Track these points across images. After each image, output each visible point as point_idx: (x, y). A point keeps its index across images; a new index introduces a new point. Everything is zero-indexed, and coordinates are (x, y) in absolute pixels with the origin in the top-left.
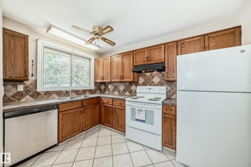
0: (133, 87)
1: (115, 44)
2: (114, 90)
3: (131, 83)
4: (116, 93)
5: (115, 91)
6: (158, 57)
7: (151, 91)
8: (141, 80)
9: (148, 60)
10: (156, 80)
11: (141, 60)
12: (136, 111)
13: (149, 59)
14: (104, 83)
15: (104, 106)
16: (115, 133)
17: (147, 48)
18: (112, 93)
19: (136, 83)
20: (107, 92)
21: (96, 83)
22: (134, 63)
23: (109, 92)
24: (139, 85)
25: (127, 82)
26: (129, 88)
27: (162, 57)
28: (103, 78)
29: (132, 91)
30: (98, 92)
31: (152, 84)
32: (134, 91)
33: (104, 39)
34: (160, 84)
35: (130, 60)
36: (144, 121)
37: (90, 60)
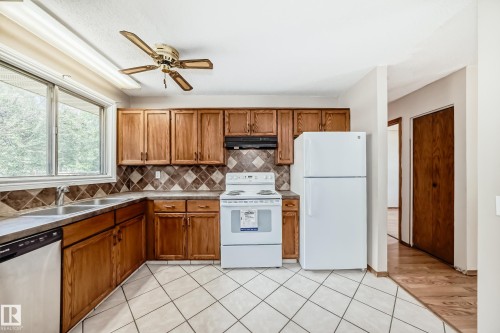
0: (217, 176)
1: (191, 88)
2: (171, 182)
3: (211, 168)
4: (177, 187)
5: (173, 184)
6: (267, 127)
7: (253, 180)
8: (232, 162)
9: (251, 130)
10: (259, 162)
11: (238, 129)
12: (242, 215)
13: (252, 128)
14: (141, 168)
15: (161, 218)
16: (192, 268)
17: (251, 110)
18: (164, 188)
19: (223, 167)
20: (149, 187)
21: (119, 167)
22: (227, 131)
23: (156, 187)
24: (229, 171)
25: (204, 165)
26: (206, 176)
27: (275, 129)
28: (146, 156)
29: (214, 183)
30: (125, 188)
31: (251, 169)
32: (217, 182)
33: (175, 76)
34: (265, 169)
35: (216, 125)
36: (256, 229)
37: (102, 108)
